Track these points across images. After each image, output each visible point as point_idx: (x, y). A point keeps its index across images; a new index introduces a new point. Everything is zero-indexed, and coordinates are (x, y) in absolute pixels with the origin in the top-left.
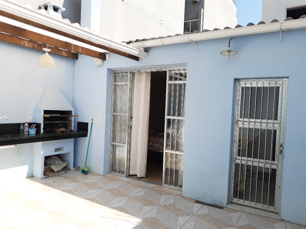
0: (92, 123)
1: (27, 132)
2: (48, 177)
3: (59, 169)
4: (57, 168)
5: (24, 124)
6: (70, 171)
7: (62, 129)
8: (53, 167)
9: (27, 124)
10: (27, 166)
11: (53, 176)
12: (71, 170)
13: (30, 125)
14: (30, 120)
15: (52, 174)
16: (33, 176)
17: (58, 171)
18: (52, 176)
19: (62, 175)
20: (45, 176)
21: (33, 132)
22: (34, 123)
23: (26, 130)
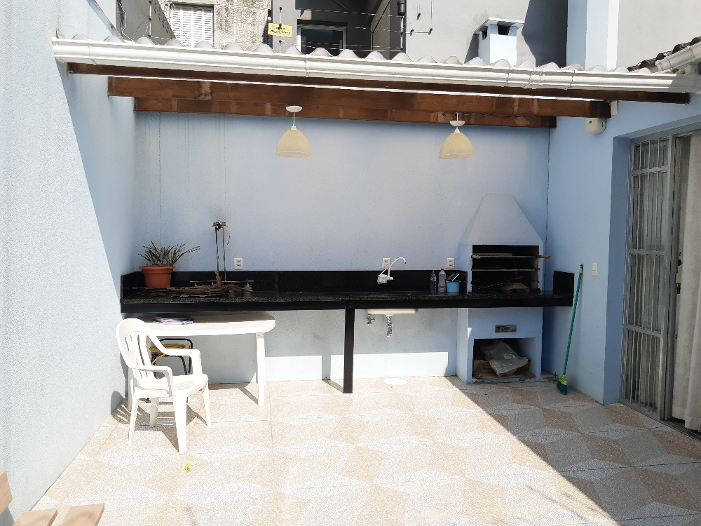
0: (581, 274)
1: (442, 287)
2: (483, 382)
3: (506, 371)
4: (502, 367)
5: (437, 272)
6: (532, 380)
7: (516, 286)
8: (495, 365)
9: (443, 273)
10: (446, 354)
11: (492, 383)
12: (534, 376)
13: (449, 273)
14: (449, 263)
15: (490, 378)
16: (456, 375)
17: (505, 375)
18: (490, 381)
19: (511, 384)
20: (474, 380)
21: (453, 288)
22: (456, 272)
23: (442, 283)
